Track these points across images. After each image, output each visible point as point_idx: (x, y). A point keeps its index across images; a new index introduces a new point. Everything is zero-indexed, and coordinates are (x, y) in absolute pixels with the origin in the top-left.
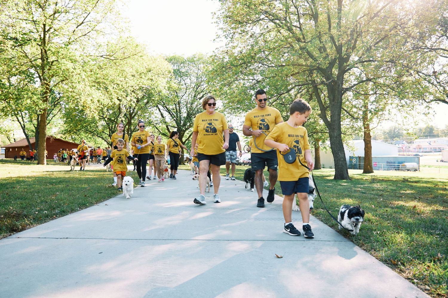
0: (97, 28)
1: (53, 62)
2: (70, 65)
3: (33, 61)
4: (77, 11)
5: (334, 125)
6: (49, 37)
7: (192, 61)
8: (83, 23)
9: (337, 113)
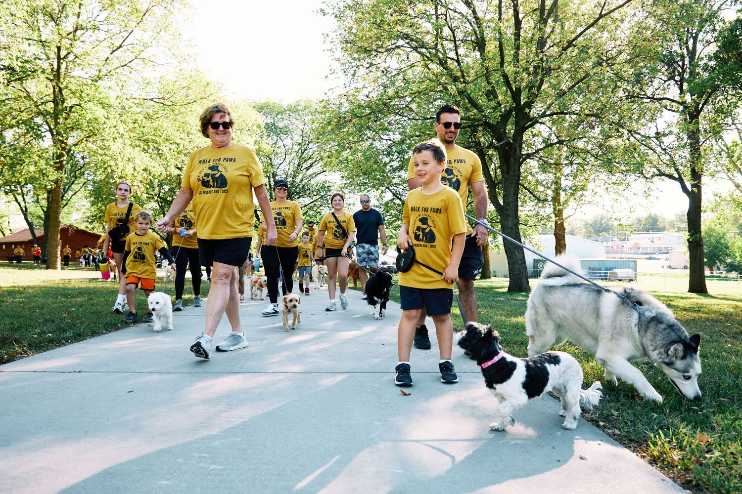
0: (143, 55)
1: (72, 107)
2: (100, 113)
3: (39, 105)
4: (111, 27)
5: (508, 209)
6: (67, 68)
7: (294, 110)
8: (121, 46)
9: (512, 192)
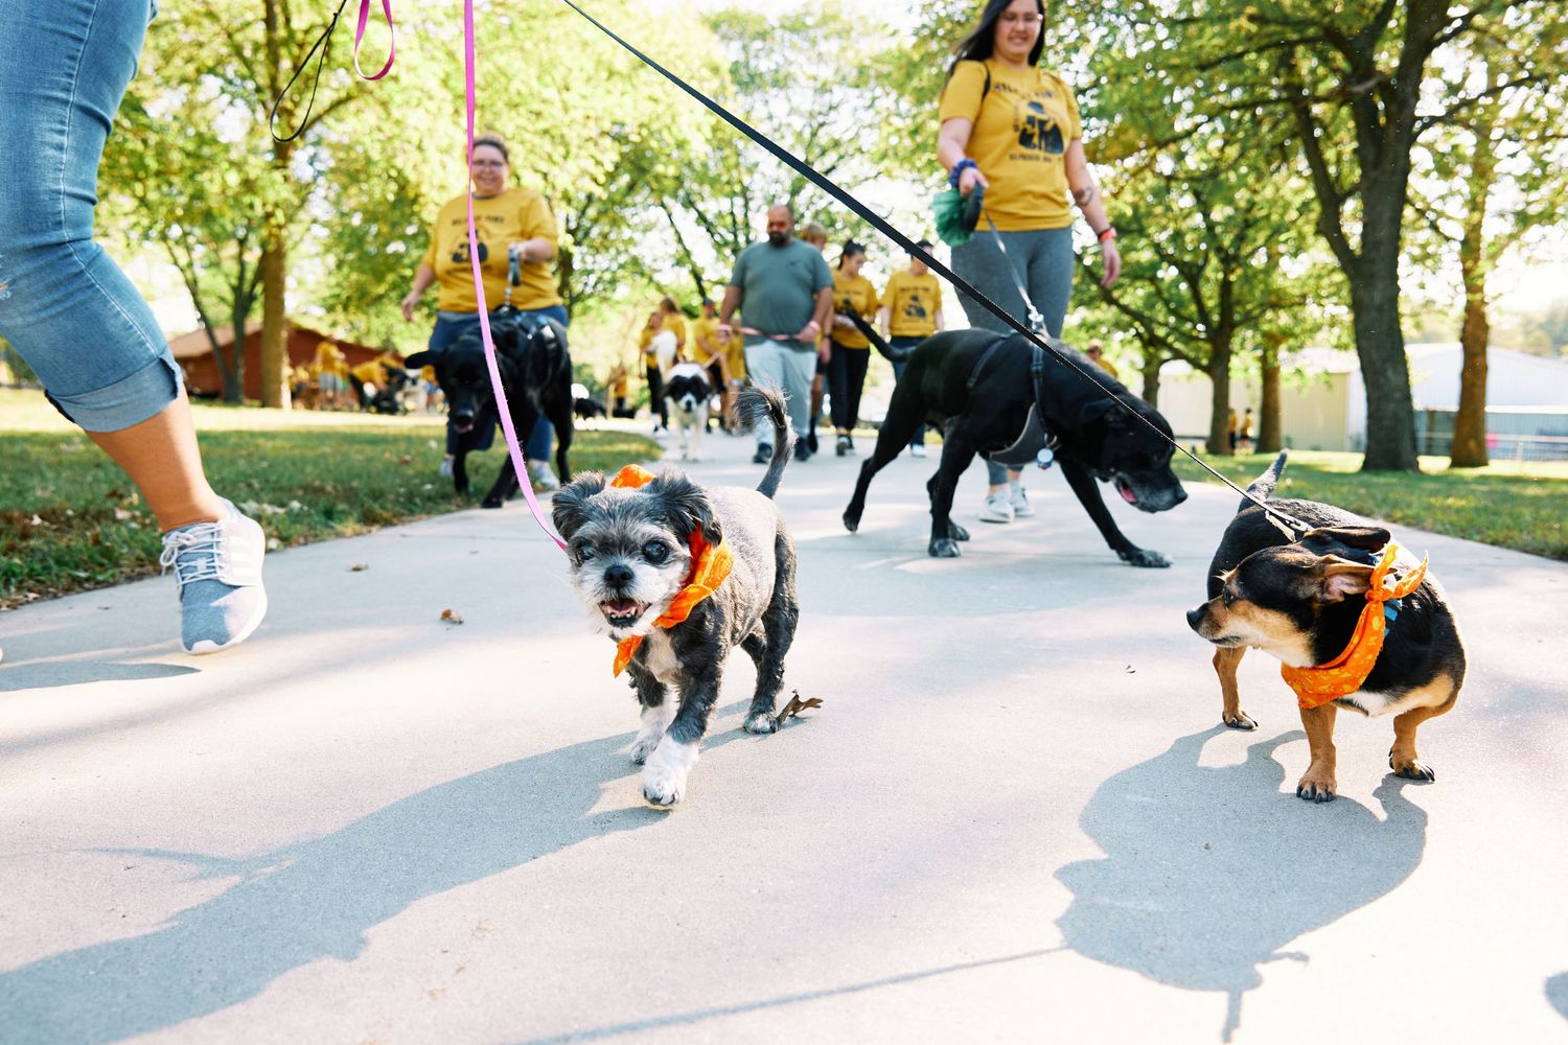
9: (1387, 215)
